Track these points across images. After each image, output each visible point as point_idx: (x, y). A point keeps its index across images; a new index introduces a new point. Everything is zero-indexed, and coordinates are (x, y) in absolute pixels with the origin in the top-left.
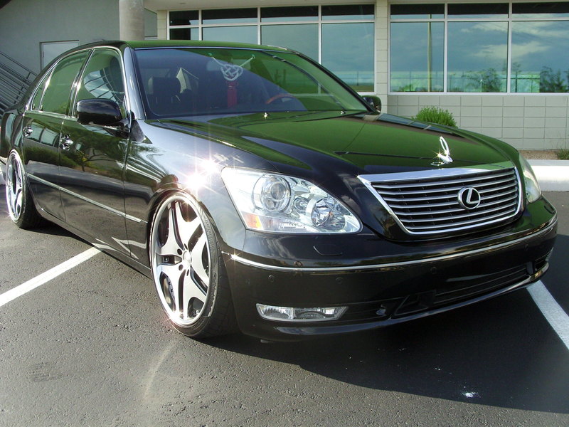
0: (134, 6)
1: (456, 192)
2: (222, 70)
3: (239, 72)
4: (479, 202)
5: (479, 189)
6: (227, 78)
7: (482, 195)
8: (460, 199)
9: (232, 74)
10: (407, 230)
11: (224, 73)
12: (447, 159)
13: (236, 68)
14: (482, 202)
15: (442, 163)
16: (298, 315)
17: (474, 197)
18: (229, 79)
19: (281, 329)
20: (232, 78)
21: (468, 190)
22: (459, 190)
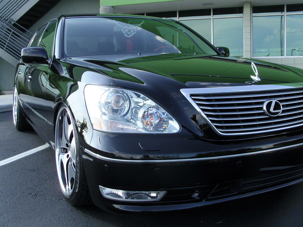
0: (108, 11)
1: (262, 103)
2: (122, 30)
3: (134, 32)
4: (281, 111)
5: (281, 101)
6: (126, 36)
7: (283, 106)
8: (265, 108)
9: (129, 33)
10: (218, 131)
11: (124, 32)
12: (256, 78)
13: (132, 29)
14: (283, 111)
15: (253, 82)
16: (128, 196)
17: (277, 107)
18: (127, 36)
19: (116, 206)
20: (129, 35)
21: (272, 101)
22: (264, 102)
